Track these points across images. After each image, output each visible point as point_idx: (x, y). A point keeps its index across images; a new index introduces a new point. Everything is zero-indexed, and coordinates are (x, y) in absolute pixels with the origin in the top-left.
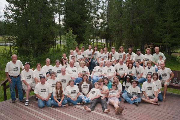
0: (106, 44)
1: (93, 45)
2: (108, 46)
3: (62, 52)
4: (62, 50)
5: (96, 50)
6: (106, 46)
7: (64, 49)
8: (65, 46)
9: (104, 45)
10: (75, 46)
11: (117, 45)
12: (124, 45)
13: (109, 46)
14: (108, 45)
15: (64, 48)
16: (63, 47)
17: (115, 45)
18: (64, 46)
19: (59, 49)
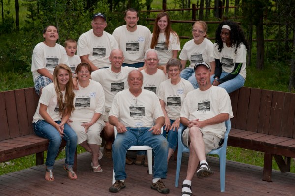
0: (202, 5)
1: (149, 7)
2: (208, 13)
3: (21, 32)
4: (21, 27)
5: (163, 28)
6: (201, 12)
7: (30, 20)
8: (36, 7)
9: (194, 10)
10: (75, 10)
11: (245, 9)
12: (274, 9)
13: (212, 15)
14: (208, 8)
15: (31, 17)
16: (24, 13)
17: (236, 9)
18: (30, 9)
19: (10, 20)
